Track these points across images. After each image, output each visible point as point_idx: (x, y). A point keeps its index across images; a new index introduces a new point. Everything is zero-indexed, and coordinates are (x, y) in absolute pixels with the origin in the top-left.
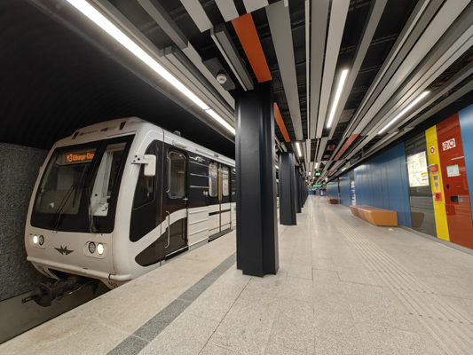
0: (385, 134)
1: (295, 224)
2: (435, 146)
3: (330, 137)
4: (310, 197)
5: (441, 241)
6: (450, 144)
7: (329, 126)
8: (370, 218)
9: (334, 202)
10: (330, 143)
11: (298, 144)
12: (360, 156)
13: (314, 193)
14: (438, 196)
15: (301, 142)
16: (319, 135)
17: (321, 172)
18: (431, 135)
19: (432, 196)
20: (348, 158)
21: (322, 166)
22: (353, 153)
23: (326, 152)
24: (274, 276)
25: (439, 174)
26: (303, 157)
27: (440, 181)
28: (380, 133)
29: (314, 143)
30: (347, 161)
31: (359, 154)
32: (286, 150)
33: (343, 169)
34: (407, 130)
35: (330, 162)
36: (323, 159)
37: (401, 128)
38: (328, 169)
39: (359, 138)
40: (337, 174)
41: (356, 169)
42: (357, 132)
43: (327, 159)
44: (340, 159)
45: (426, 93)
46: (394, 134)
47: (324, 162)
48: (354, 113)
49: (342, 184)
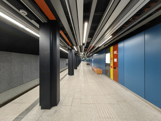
0: (101, 47)
1: (74, 75)
2: (112, 52)
3: (85, 46)
4: (82, 62)
5: (111, 79)
6: (115, 52)
7: (84, 42)
8: (96, 71)
9: (88, 64)
10: (85, 47)
11: (75, 47)
12: (94, 52)
13: (83, 61)
14: (112, 67)
15: (76, 46)
16: (82, 45)
17: (84, 55)
18: (112, 48)
19: (110, 66)
20: (92, 52)
21: (84, 54)
22: (93, 51)
23: (85, 50)
24: (56, 107)
25: (112, 60)
26: (77, 51)
27: (112, 62)
28: (99, 46)
29: (80, 47)
30: (91, 53)
31: (94, 51)
32: (71, 48)
33: (90, 55)
34: (106, 46)
35: (86, 53)
36: (84, 52)
37: (105, 45)
38: (86, 55)
39: (94, 47)
40: (89, 56)
41: (94, 55)
42: (93, 45)
43: (86, 52)
44: (89, 52)
45: (111, 36)
46: (103, 47)
47: (85, 53)
48: (92, 39)
49: (90, 58)
